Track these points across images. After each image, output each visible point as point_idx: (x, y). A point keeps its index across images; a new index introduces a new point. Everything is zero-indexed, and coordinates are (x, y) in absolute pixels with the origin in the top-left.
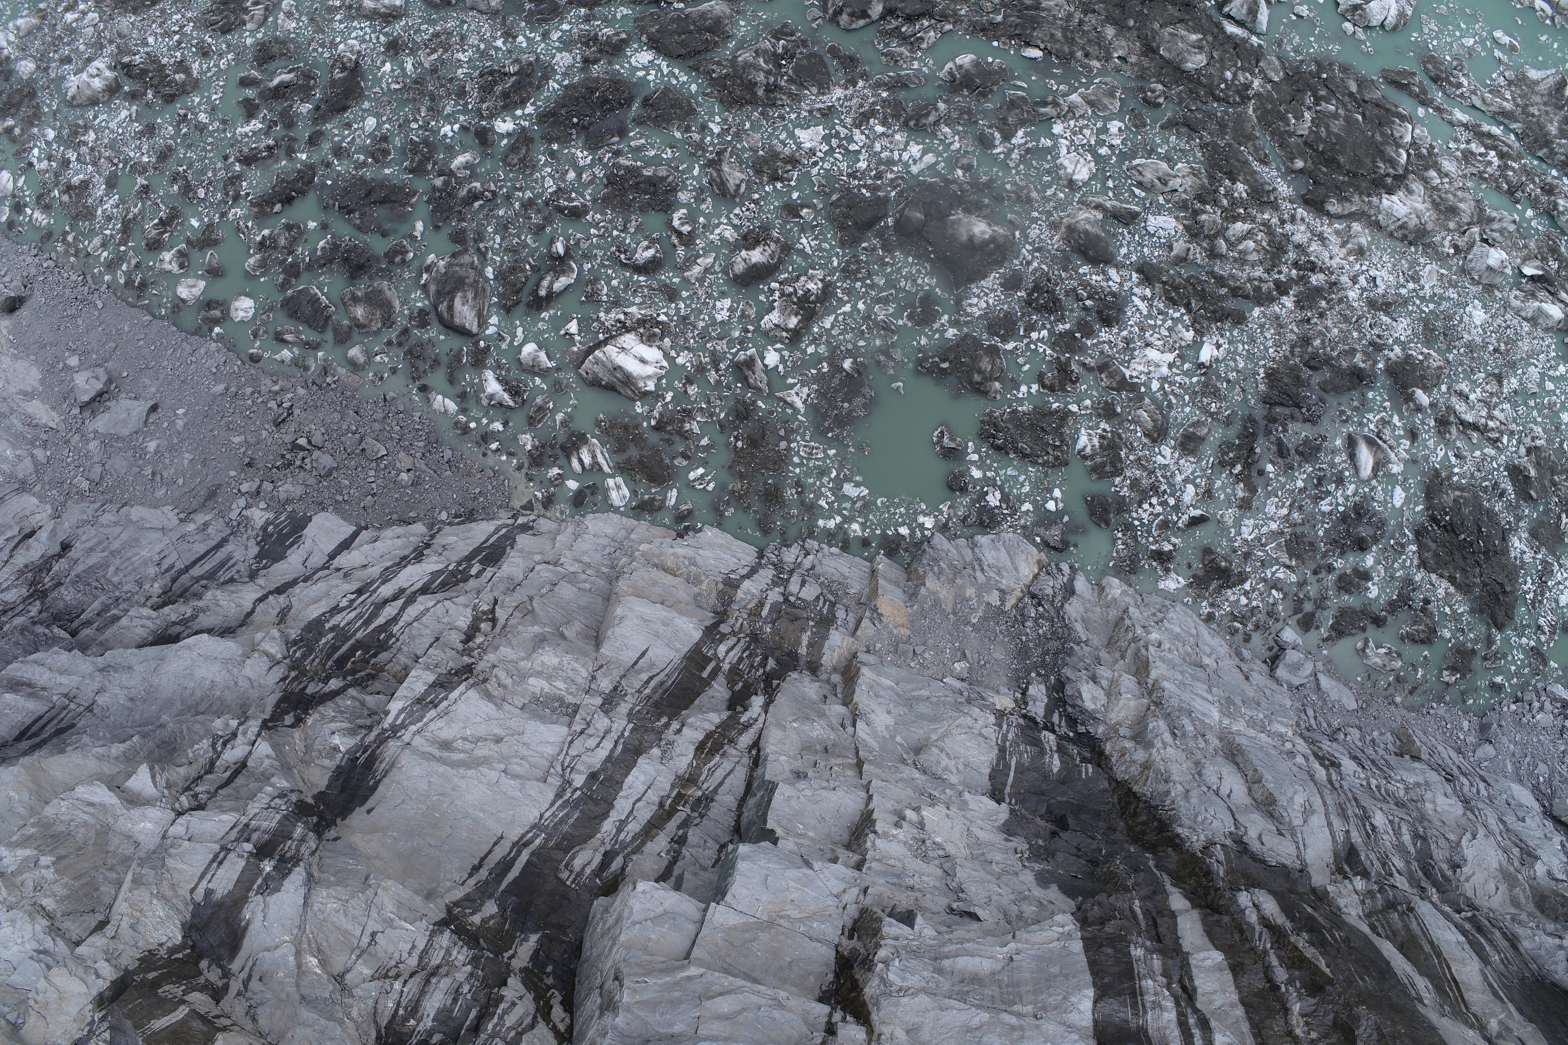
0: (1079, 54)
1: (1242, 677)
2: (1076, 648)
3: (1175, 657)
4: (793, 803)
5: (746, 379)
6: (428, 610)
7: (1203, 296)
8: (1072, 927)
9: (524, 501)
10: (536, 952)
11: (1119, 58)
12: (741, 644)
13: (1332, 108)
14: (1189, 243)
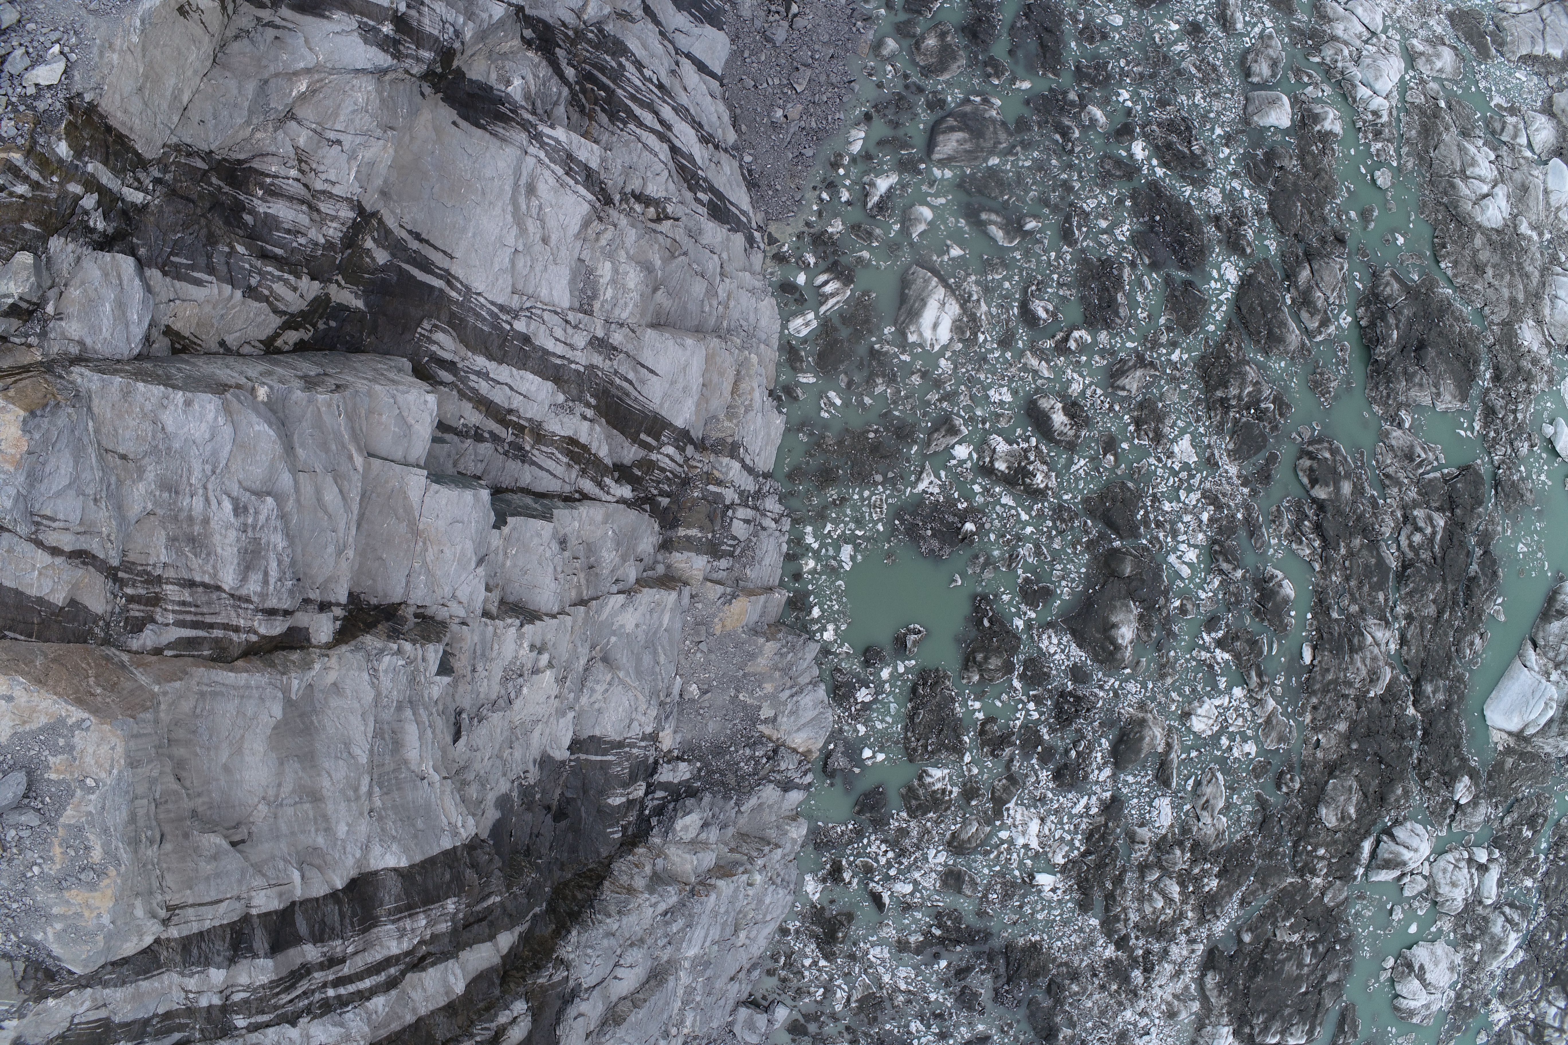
0: (1314, 700)
1: (732, 973)
2: (732, 802)
3: (741, 902)
4: (536, 540)
5: (937, 430)
6: (656, 155)
7: (1100, 866)
8: (464, 835)
9: (776, 235)
10: (347, 308)
11: (1318, 740)
12: (679, 469)
13: (1308, 961)
14: (1150, 843)
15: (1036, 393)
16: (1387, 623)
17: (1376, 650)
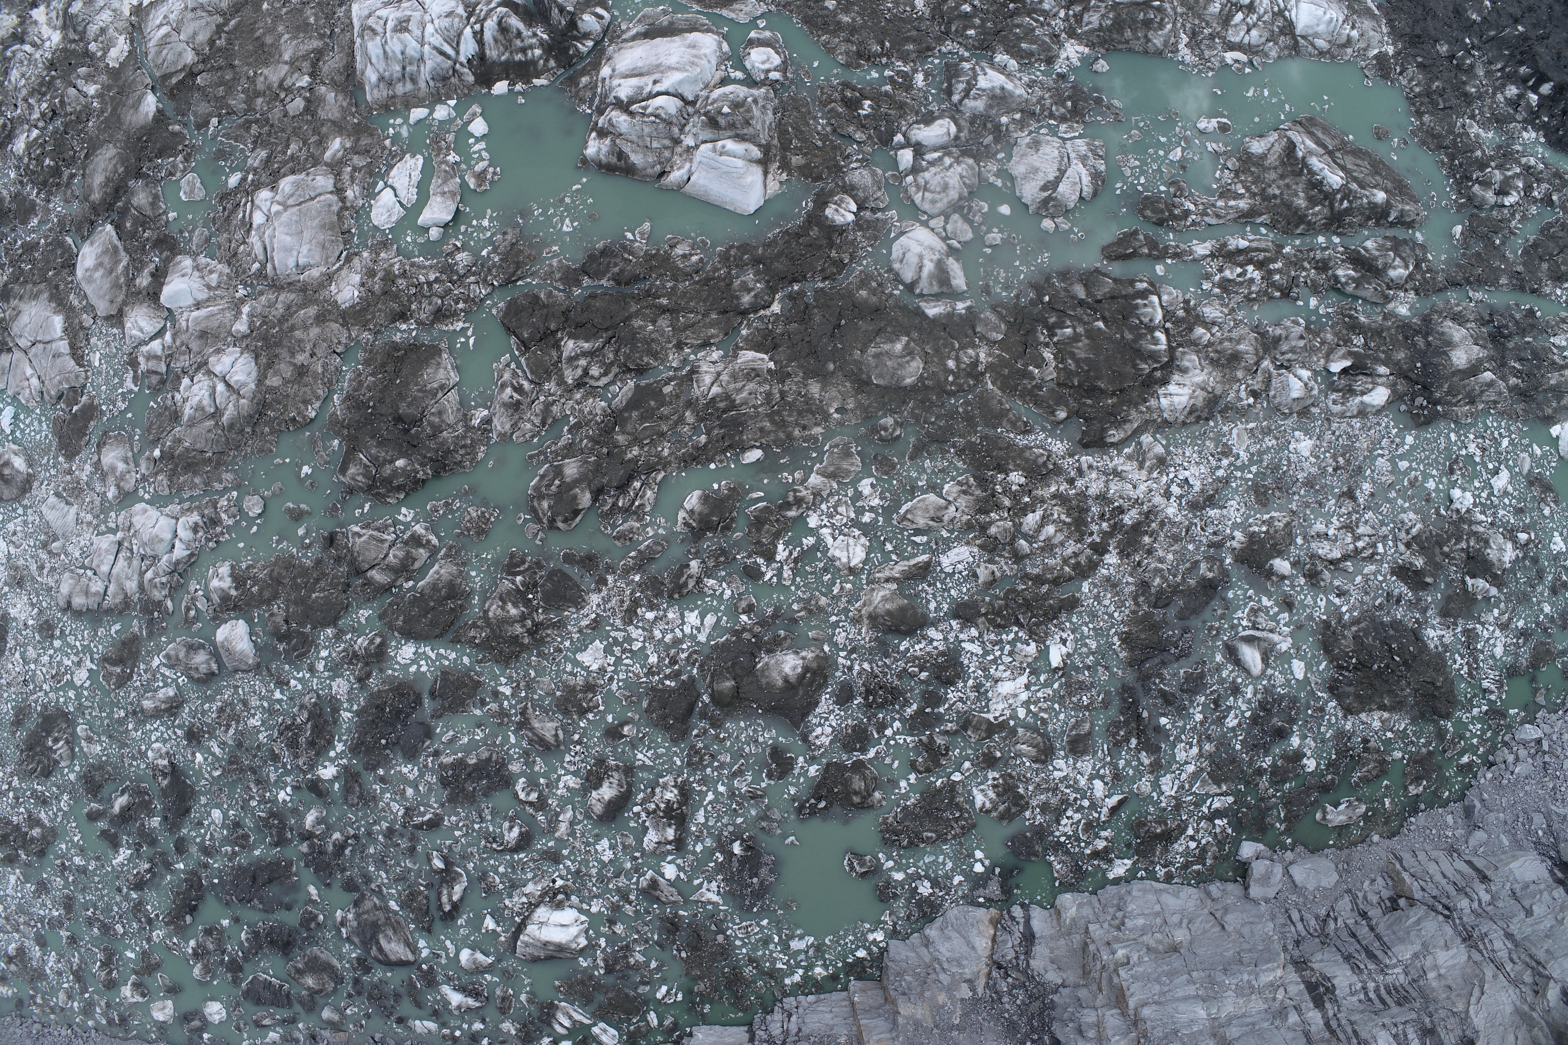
2: (1056, 998)
3: (1147, 966)
5: (658, 899)
7: (1027, 605)
11: (837, 411)
13: (1069, 331)
14: (991, 561)
15: (591, 818)
16: (692, 372)
17: (724, 377)
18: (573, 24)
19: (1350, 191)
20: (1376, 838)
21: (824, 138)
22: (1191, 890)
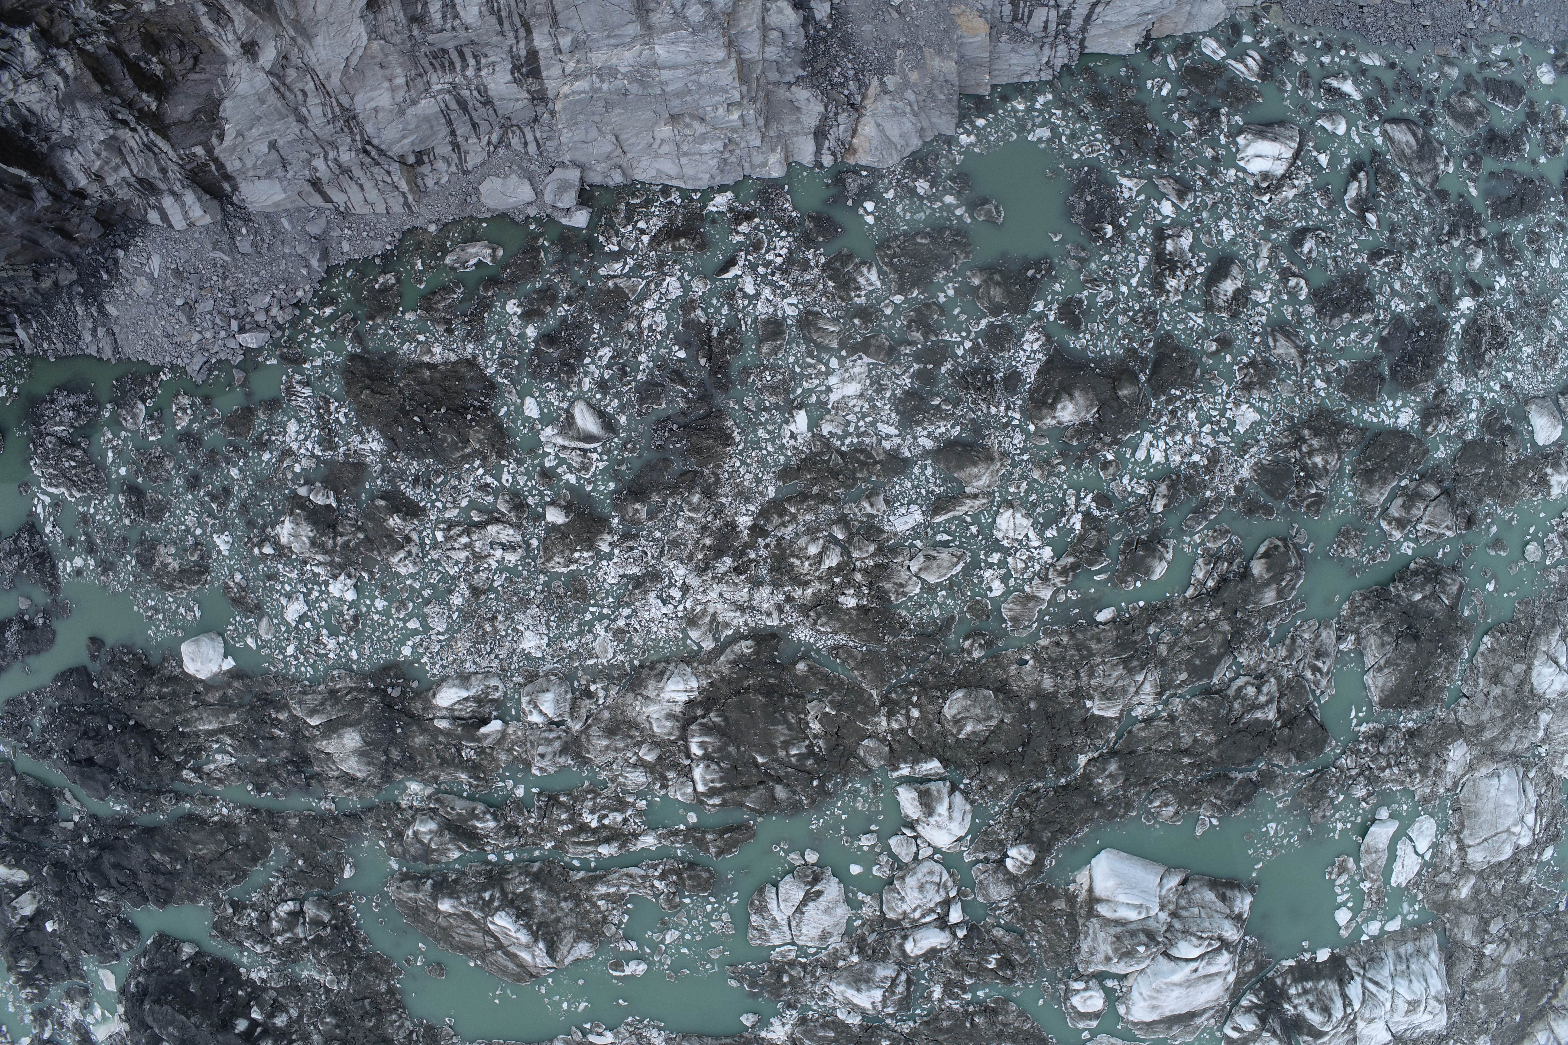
0: (1065, 639)
2: (800, 72)
3: (708, 102)
5: (1176, 182)
7: (833, 473)
9: (1274, 11)
11: (1026, 662)
13: (794, 752)
14: (871, 516)
15: (1241, 261)
16: (1160, 694)
18: (1263, 1020)
19: (482, 910)
20: (432, 228)
21: (1033, 928)
22: (641, 177)
